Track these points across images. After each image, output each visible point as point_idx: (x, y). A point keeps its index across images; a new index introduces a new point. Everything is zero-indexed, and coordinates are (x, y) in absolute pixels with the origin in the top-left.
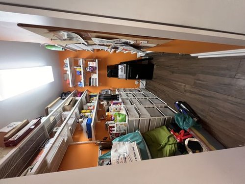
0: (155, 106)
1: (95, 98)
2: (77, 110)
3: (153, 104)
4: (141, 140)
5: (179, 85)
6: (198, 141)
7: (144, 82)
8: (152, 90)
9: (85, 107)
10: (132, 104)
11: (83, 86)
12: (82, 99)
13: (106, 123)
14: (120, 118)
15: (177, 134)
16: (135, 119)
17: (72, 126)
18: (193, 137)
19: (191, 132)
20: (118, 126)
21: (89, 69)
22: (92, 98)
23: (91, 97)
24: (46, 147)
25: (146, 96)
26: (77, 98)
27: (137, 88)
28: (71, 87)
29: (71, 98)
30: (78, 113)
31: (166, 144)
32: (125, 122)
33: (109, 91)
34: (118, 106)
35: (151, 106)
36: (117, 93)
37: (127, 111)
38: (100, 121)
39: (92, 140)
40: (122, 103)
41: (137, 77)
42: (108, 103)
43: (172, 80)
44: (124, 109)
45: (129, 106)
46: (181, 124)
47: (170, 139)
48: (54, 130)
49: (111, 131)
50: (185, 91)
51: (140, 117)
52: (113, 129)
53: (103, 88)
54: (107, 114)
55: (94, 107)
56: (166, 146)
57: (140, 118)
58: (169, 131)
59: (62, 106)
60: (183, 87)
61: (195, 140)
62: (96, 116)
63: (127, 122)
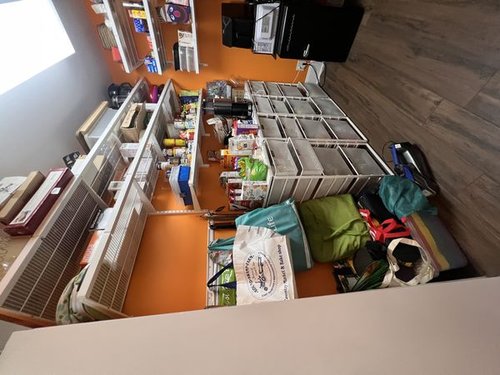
0: (337, 142)
1: (193, 105)
2: (153, 141)
3: (332, 137)
4: (294, 225)
5: (423, 96)
6: (418, 245)
7: (320, 66)
8: (337, 92)
9: (171, 131)
10: (283, 136)
11: (160, 72)
12: (161, 108)
13: (222, 175)
14: (254, 172)
15: (376, 223)
16: (287, 178)
17: (147, 178)
18: (410, 237)
19: (409, 225)
20: (248, 190)
21: (171, 14)
22: (186, 106)
23: (183, 100)
24: (100, 227)
25: (317, 112)
26: (149, 106)
27: (299, 85)
28: (128, 71)
29: (134, 106)
30: (157, 147)
31: (344, 232)
32: (265, 180)
33: (228, 88)
34: (249, 139)
35: (328, 142)
36: (247, 96)
37: (271, 155)
38: (207, 166)
39: (193, 209)
40: (260, 133)
41: (306, 53)
42: (225, 123)
43: (407, 77)
44: (263, 148)
45: (277, 140)
46: (392, 202)
47: (356, 226)
48: (111, 187)
49: (233, 195)
50: (432, 118)
51: (299, 174)
52: (237, 191)
53: (212, 77)
54: (223, 152)
55: (192, 134)
56: (344, 237)
57: (300, 177)
58: (358, 208)
59: (115, 130)
60: (431, 104)
61: (414, 243)
62: (200, 156)
63: (268, 182)
